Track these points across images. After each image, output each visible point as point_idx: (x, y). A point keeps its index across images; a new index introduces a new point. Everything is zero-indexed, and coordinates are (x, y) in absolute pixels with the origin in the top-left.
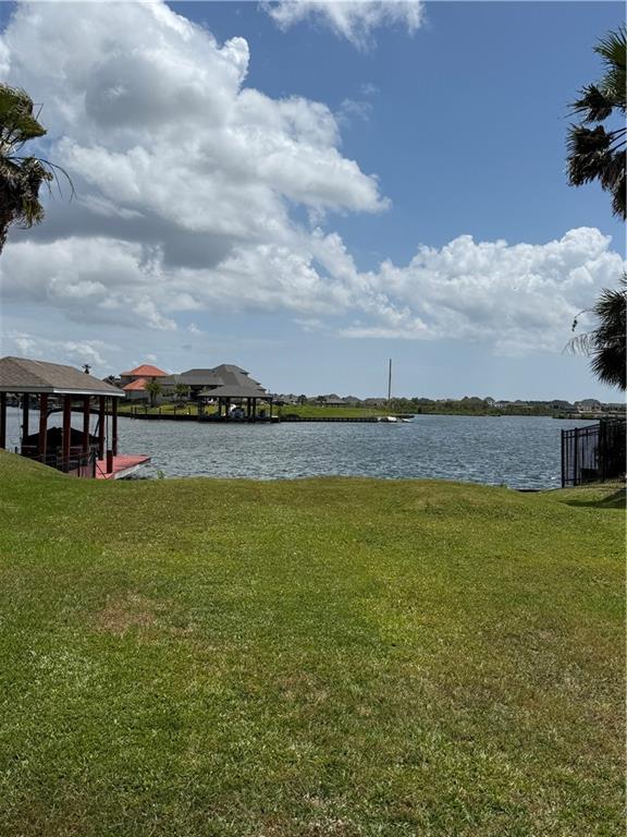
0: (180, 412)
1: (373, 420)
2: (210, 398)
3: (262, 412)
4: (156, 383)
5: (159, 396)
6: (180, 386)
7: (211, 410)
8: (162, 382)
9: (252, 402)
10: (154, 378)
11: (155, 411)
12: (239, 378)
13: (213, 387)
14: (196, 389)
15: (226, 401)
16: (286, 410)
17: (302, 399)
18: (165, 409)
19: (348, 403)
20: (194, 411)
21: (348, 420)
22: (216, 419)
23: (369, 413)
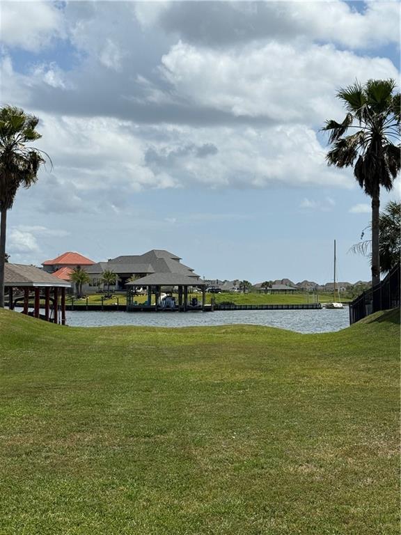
0: (108, 302)
1: (316, 307)
2: (139, 286)
3: (195, 300)
4: (80, 271)
5: (85, 286)
6: (108, 275)
7: (141, 299)
8: (88, 270)
9: (183, 290)
10: (79, 266)
11: (82, 302)
12: (171, 264)
13: (142, 275)
14: (124, 277)
15: (155, 290)
16: (221, 298)
17: (245, 286)
18: (93, 299)
19: (300, 289)
20: (123, 301)
21: (288, 307)
22: (146, 309)
23: (313, 300)
